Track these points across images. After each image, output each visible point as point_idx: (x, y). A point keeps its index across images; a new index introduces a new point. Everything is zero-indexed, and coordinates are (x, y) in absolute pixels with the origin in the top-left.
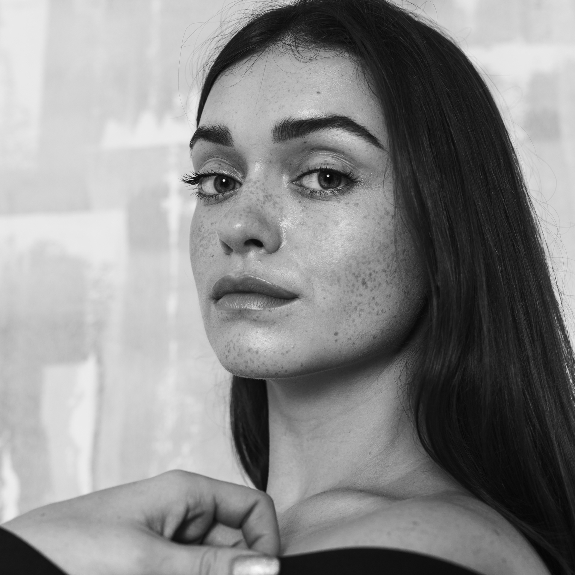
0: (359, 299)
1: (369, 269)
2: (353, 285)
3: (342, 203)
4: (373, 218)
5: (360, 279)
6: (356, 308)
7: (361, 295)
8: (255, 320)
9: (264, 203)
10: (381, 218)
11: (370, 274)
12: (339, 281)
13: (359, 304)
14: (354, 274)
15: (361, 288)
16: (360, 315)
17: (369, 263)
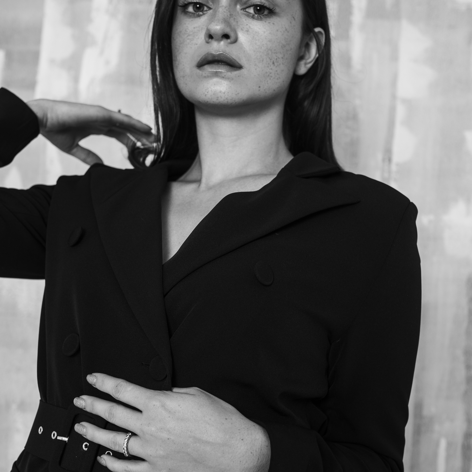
0: (271, 71)
1: (276, 56)
2: (269, 64)
3: (267, 22)
4: (281, 32)
5: (272, 61)
6: (269, 75)
7: (271, 69)
8: (223, 77)
9: (230, 18)
10: (284, 32)
11: (277, 59)
12: (263, 61)
13: (271, 73)
14: (269, 58)
15: (272, 65)
16: (270, 79)
17: (277, 53)
